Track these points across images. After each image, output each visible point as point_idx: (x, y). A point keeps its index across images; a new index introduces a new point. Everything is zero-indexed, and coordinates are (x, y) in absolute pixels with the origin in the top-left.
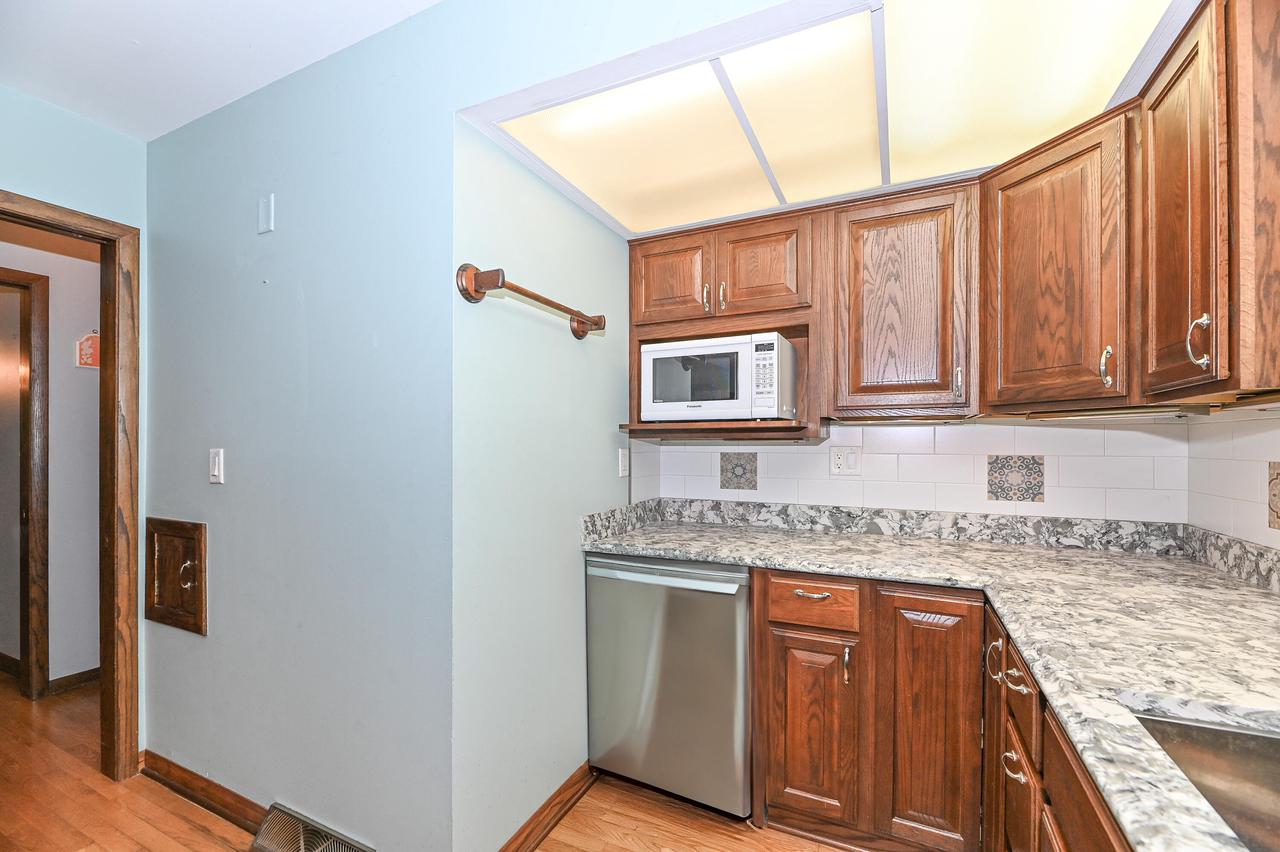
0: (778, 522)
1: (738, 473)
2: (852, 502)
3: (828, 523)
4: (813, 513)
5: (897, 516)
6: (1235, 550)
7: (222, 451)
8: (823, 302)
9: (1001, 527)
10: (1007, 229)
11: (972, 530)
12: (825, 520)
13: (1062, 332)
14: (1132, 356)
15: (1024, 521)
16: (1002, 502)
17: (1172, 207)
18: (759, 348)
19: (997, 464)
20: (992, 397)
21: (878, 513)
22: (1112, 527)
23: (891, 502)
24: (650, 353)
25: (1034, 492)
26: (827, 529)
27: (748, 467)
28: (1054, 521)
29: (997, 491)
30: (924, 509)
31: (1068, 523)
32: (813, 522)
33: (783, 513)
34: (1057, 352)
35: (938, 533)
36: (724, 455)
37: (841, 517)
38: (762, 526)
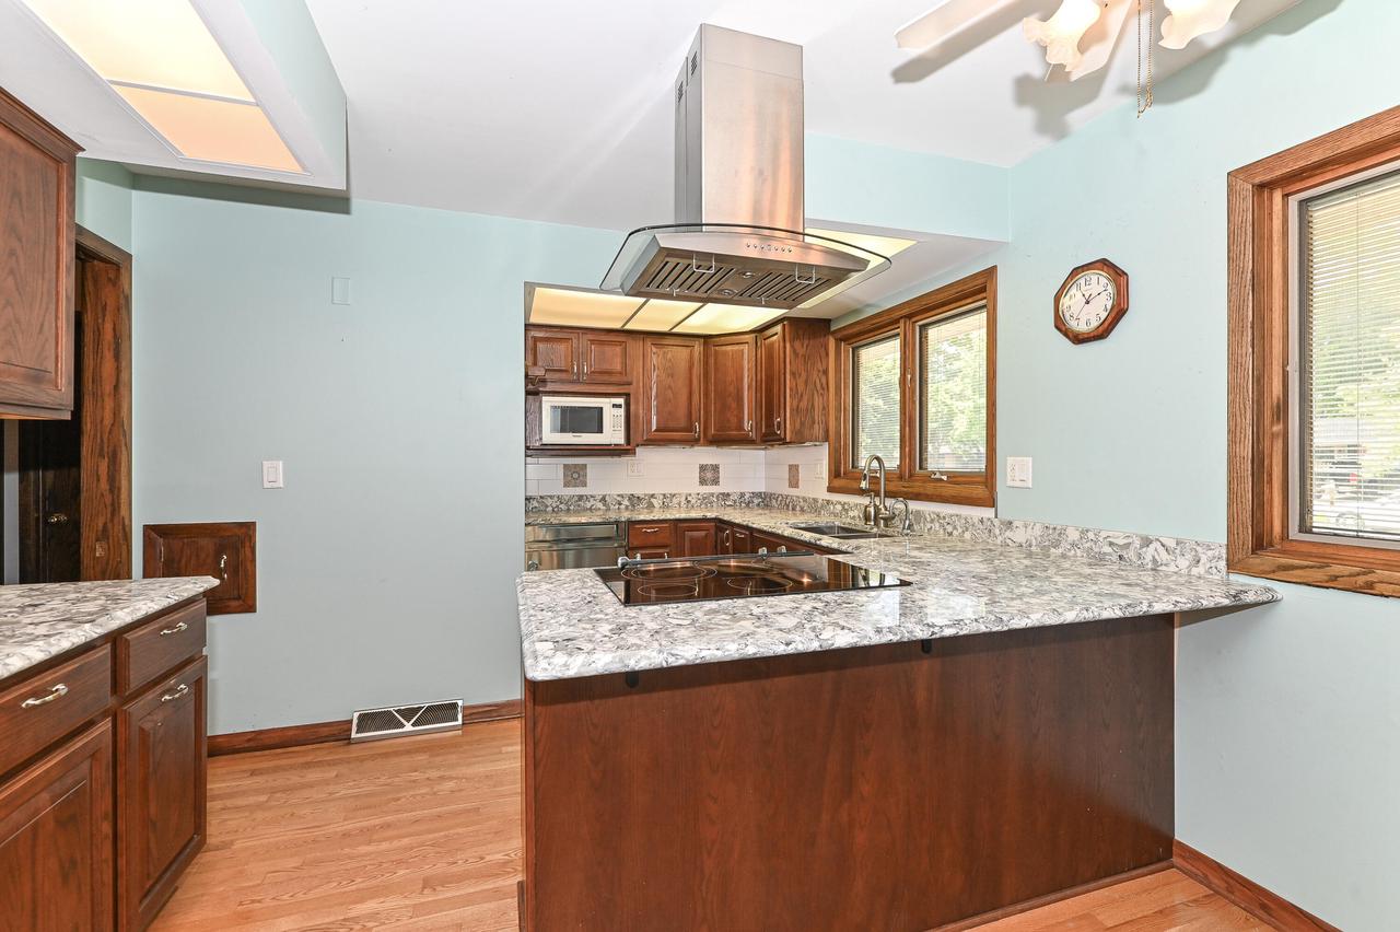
0: (600, 505)
1: (575, 476)
2: (639, 492)
3: (628, 504)
4: (619, 499)
5: (662, 497)
6: (780, 498)
7: (281, 463)
8: (638, 382)
9: (704, 499)
10: (716, 363)
11: (693, 501)
12: (626, 502)
13: (735, 413)
14: (758, 426)
15: (712, 495)
16: (705, 487)
17: (770, 379)
18: (614, 406)
19: (703, 468)
20: (710, 438)
21: (652, 496)
22: (742, 495)
23: (658, 491)
25: (716, 482)
26: (627, 507)
27: (581, 473)
28: (723, 494)
29: (703, 482)
30: (673, 492)
31: (728, 495)
32: (620, 504)
33: (603, 499)
34: (734, 420)
35: (679, 504)
36: (565, 466)
37: (635, 500)
38: (590, 509)
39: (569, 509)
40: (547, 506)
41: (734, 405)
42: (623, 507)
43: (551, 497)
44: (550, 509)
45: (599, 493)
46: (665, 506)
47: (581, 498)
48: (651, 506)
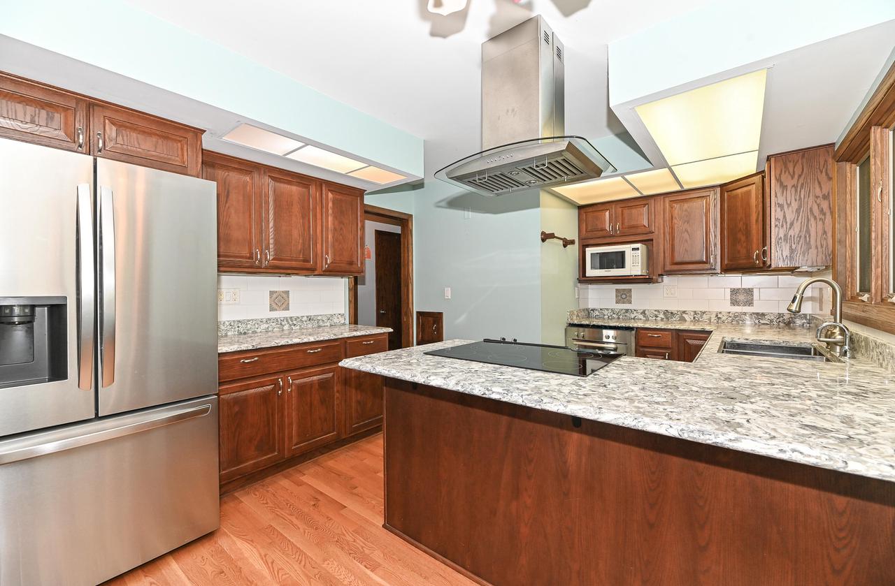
0: (641, 317)
1: (623, 297)
2: (673, 308)
3: (663, 316)
4: (656, 313)
5: (692, 313)
7: (450, 289)
8: (659, 231)
9: (735, 316)
11: (724, 318)
12: (661, 316)
13: (744, 245)
15: (745, 314)
16: (736, 307)
18: (633, 249)
19: (733, 291)
21: (684, 312)
22: (780, 315)
23: (690, 308)
24: (589, 251)
25: (749, 303)
26: (662, 319)
27: (620, 298)
28: (757, 314)
29: (734, 302)
30: (704, 310)
31: (763, 315)
32: (656, 316)
33: (644, 313)
34: (743, 251)
35: (710, 320)
36: (617, 290)
37: (668, 315)
38: (634, 319)
39: (619, 318)
40: (604, 315)
41: (743, 238)
42: (659, 319)
43: (607, 309)
44: (606, 317)
45: (641, 308)
46: (695, 320)
47: (627, 311)
48: (683, 320)
